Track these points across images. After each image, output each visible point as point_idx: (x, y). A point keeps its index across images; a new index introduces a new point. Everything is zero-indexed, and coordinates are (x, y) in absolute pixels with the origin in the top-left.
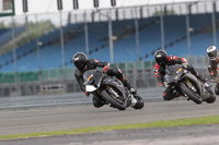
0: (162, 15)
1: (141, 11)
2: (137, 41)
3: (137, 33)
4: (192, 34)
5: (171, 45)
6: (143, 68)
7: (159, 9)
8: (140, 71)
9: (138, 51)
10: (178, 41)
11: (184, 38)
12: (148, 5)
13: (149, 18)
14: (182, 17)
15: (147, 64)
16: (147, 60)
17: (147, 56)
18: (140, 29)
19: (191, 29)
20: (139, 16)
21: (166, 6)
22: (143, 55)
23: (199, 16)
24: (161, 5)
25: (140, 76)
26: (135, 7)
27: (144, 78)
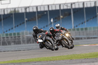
0: (13, 13)
1: (4, 11)
2: (3, 24)
3: (2, 21)
4: (27, 21)
5: (18, 26)
6: (5, 36)
7: (12, 10)
8: (4, 38)
9: (3, 29)
10: (20, 24)
11: (24, 23)
12: (7, 9)
13: (8, 14)
14: (22, 14)
15: (7, 35)
16: (7, 33)
17: (7, 31)
18: (3, 19)
19: (26, 19)
20: (3, 13)
21: (15, 8)
22: (5, 31)
23: (30, 13)
24: (13, 8)
25: (4, 40)
26: (2, 9)
27: (5, 41)
